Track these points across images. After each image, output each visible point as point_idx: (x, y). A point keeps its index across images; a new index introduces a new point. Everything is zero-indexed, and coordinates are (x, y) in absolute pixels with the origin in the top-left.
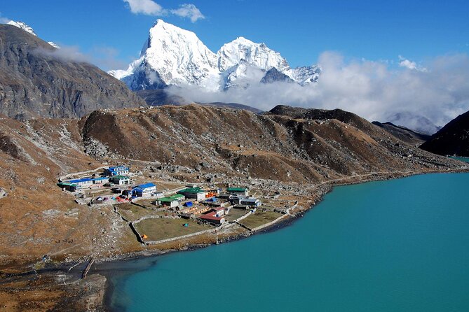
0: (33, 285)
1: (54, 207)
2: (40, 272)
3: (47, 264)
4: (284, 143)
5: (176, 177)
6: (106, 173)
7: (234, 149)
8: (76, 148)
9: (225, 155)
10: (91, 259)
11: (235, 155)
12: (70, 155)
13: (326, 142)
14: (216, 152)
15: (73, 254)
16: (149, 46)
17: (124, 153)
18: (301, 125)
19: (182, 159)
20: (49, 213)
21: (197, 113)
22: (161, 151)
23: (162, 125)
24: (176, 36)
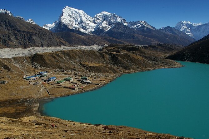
0: (18, 105)
1: (23, 85)
2: (20, 102)
3: (22, 100)
4: (107, 61)
5: (64, 74)
6: (40, 74)
7: (87, 64)
8: (29, 65)
9: (83, 66)
10: (34, 99)
11: (87, 66)
12: (27, 68)
13: (123, 60)
14: (80, 65)
15: (29, 98)
16: (62, 16)
17: (46, 67)
18: (114, 55)
19: (67, 68)
20: (21, 87)
21: (74, 53)
22: (60, 66)
23: (60, 57)
24: (74, 12)
